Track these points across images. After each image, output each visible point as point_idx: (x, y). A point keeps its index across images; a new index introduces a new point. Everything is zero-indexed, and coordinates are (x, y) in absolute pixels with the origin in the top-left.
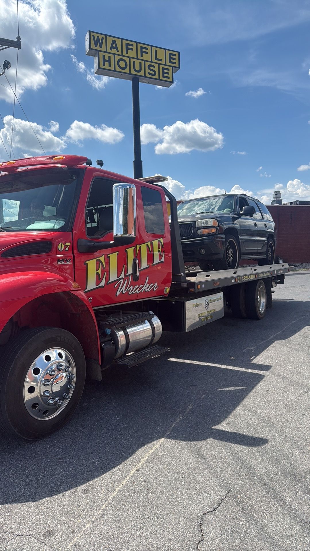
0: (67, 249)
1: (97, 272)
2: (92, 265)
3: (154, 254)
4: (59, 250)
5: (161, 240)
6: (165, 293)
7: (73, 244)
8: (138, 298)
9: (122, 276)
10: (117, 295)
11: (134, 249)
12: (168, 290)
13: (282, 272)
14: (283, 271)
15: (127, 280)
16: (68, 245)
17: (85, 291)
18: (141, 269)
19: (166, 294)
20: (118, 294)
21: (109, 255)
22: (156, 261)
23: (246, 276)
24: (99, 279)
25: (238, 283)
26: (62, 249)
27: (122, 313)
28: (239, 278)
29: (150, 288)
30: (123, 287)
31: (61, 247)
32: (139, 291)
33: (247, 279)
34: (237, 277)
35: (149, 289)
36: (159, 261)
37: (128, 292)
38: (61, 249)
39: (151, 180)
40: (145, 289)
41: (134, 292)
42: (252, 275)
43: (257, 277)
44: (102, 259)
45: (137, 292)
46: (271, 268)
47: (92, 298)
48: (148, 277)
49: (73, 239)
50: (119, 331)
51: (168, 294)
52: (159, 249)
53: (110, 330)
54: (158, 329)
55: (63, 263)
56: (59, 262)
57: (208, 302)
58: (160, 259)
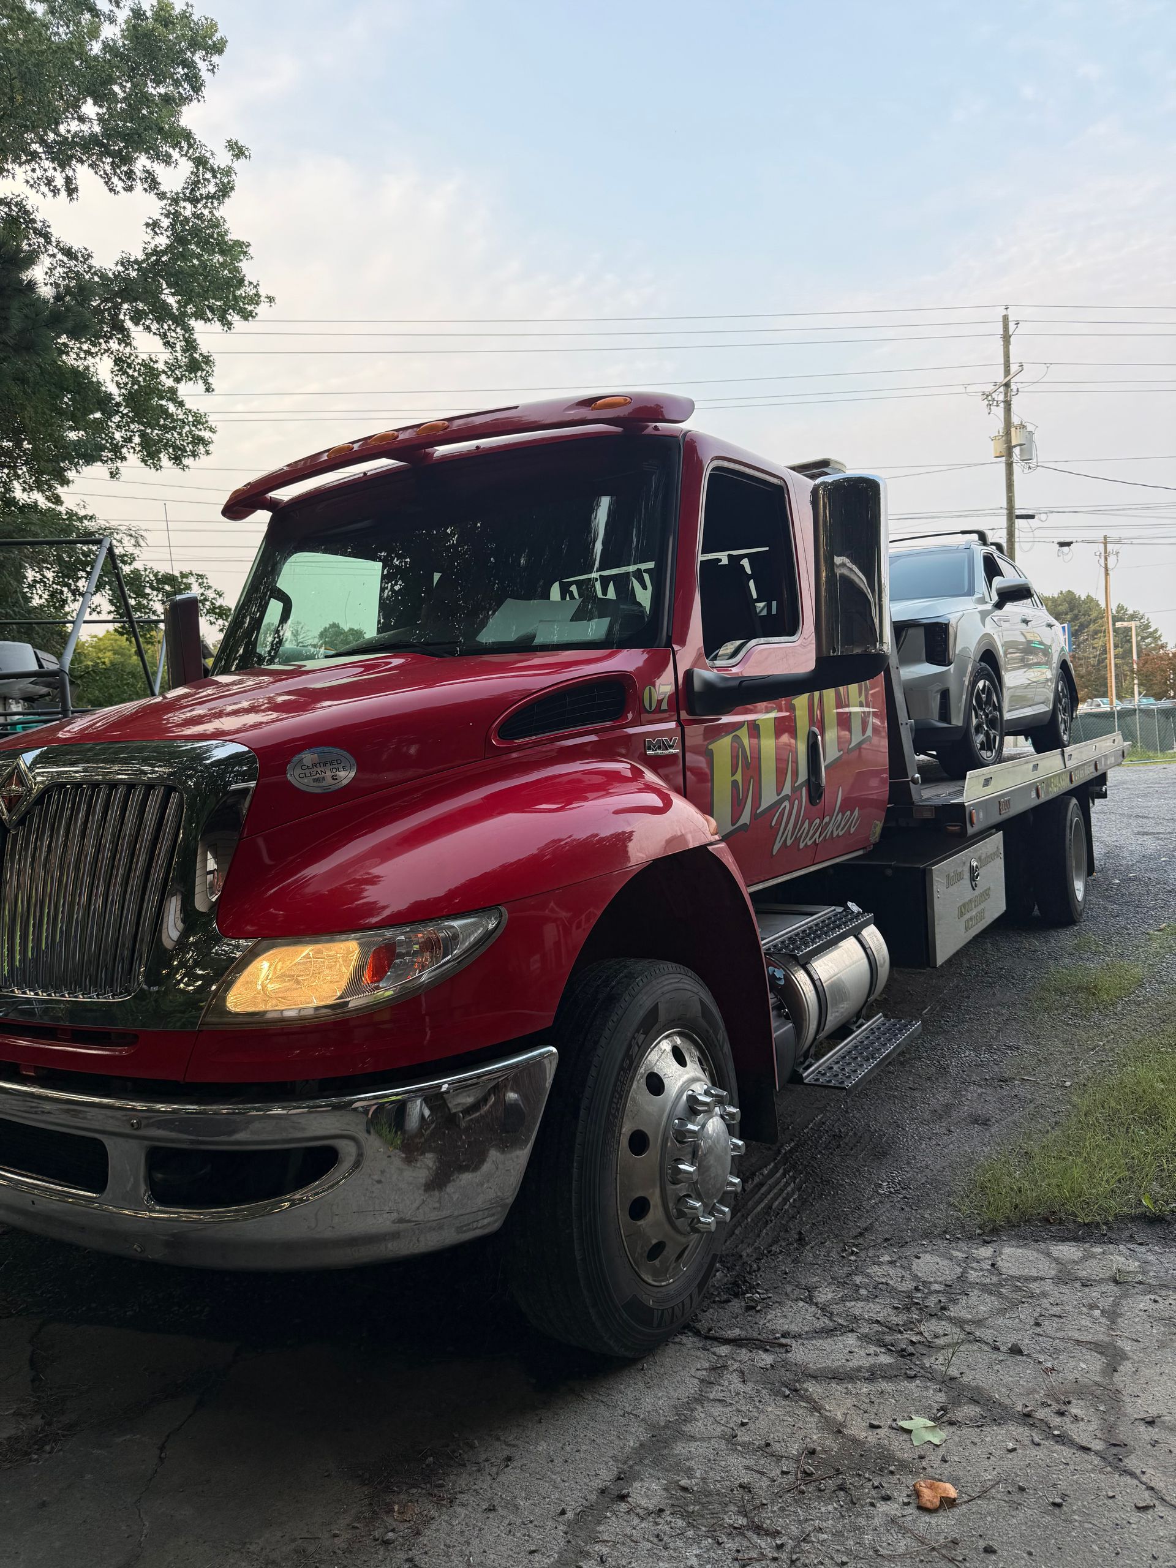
0: (664, 705)
1: (734, 778)
2: (721, 754)
4: (645, 708)
6: (872, 840)
7: (677, 688)
9: (787, 790)
10: (774, 853)
11: (809, 699)
12: (878, 827)
15: (796, 802)
16: (666, 693)
18: (828, 763)
19: (872, 844)
20: (775, 850)
21: (757, 722)
22: (856, 735)
23: (1054, 779)
24: (739, 802)
28: (1043, 784)
29: (843, 824)
30: (789, 826)
31: (649, 698)
32: (820, 836)
33: (1056, 786)
34: (1040, 781)
35: (841, 830)
36: (863, 735)
37: (797, 840)
38: (651, 708)
40: (833, 832)
41: (810, 839)
42: (1064, 774)
43: (1073, 779)
44: (744, 734)
45: (816, 840)
49: (675, 673)
50: (797, 972)
51: (876, 843)
52: (860, 696)
53: (782, 971)
54: (882, 961)
55: (659, 752)
56: (649, 749)
57: (976, 867)
58: (864, 731)
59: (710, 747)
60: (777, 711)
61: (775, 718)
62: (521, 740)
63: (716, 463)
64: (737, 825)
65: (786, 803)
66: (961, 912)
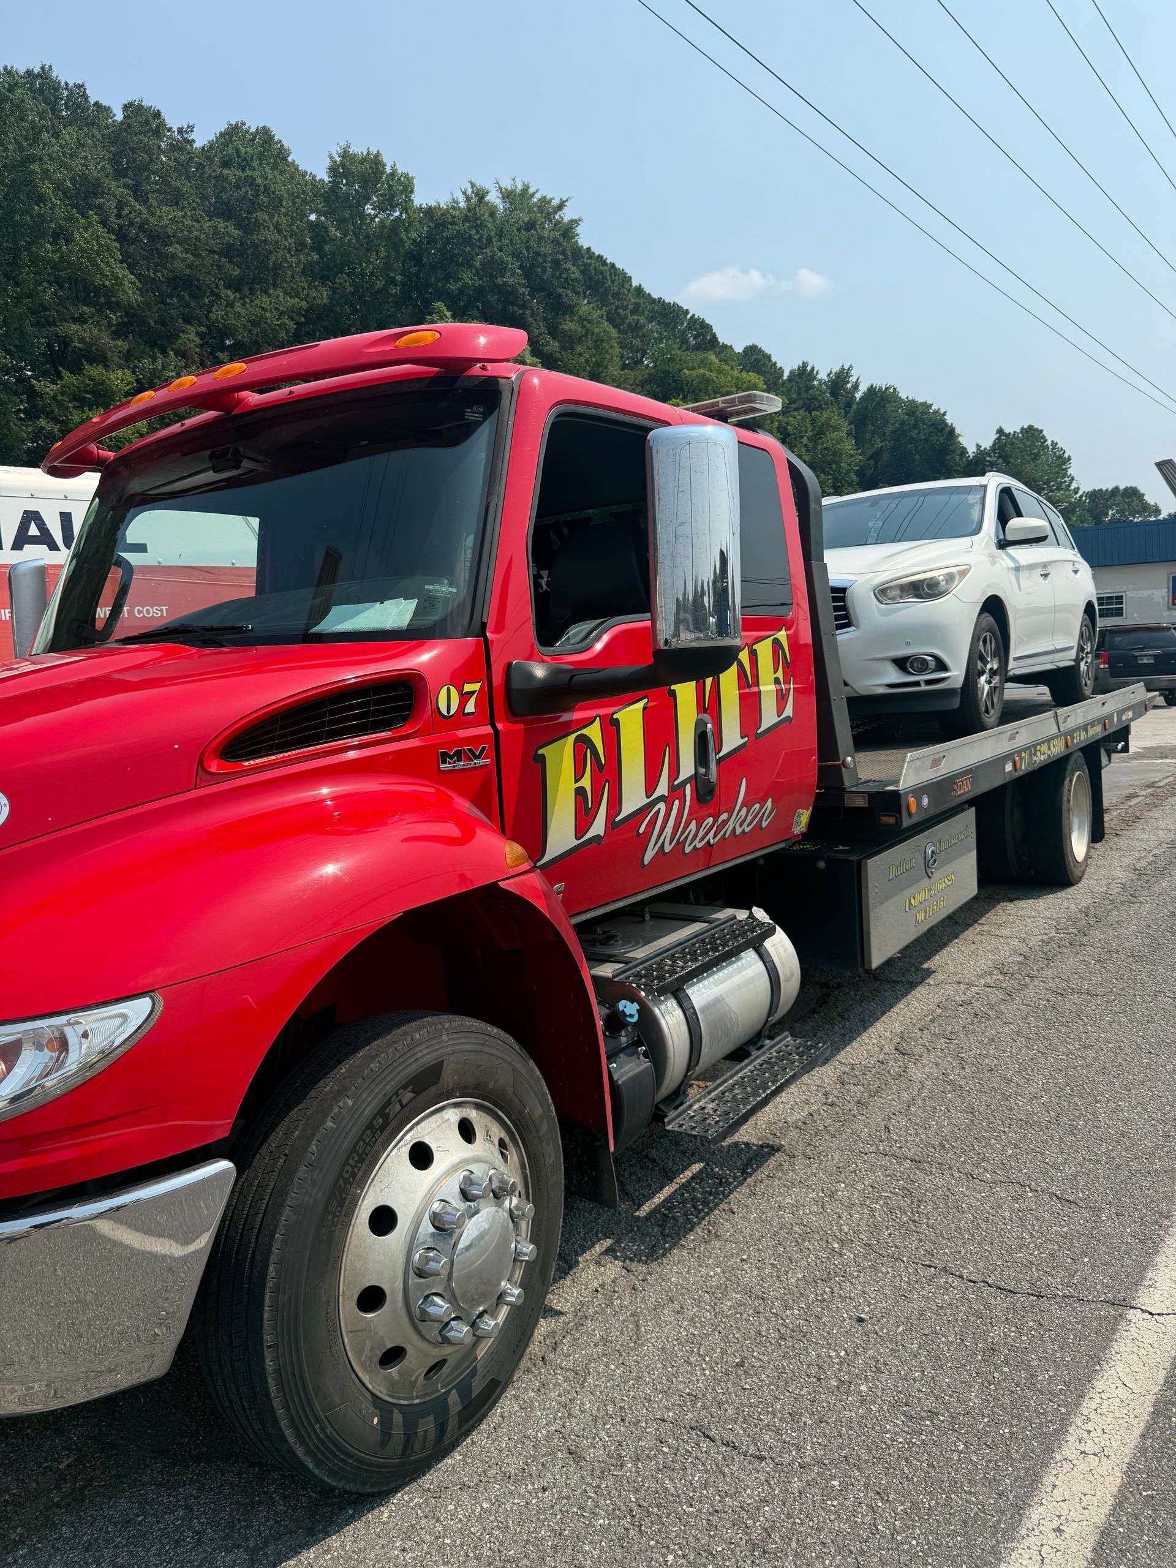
0: (470, 708)
1: (579, 784)
2: (559, 757)
3: (760, 692)
4: (442, 714)
5: (782, 635)
6: (796, 830)
7: (490, 684)
8: (712, 863)
9: (662, 789)
10: (646, 862)
12: (803, 817)
13: (1130, 714)
14: (1134, 714)
15: (677, 802)
16: (473, 693)
18: (721, 755)
19: (797, 835)
20: (647, 859)
21: (615, 716)
22: (769, 717)
23: (1041, 746)
24: (587, 811)
26: (453, 710)
29: (749, 819)
30: (666, 829)
31: (447, 700)
32: (715, 837)
34: (1019, 752)
35: (748, 825)
36: (779, 716)
37: (680, 845)
38: (449, 712)
40: (734, 828)
41: (700, 841)
42: (1057, 737)
43: (1069, 744)
44: (594, 732)
45: (709, 841)
46: (1103, 706)
47: (562, 889)
48: (744, 779)
49: (488, 666)
50: (663, 999)
51: (804, 832)
52: (775, 672)
53: (636, 1006)
54: (789, 975)
55: (459, 765)
56: (444, 762)
57: (933, 852)
58: (780, 710)
60: (646, 700)
61: (644, 709)
62: (252, 762)
63: (563, 408)
65: (662, 806)
66: (910, 904)
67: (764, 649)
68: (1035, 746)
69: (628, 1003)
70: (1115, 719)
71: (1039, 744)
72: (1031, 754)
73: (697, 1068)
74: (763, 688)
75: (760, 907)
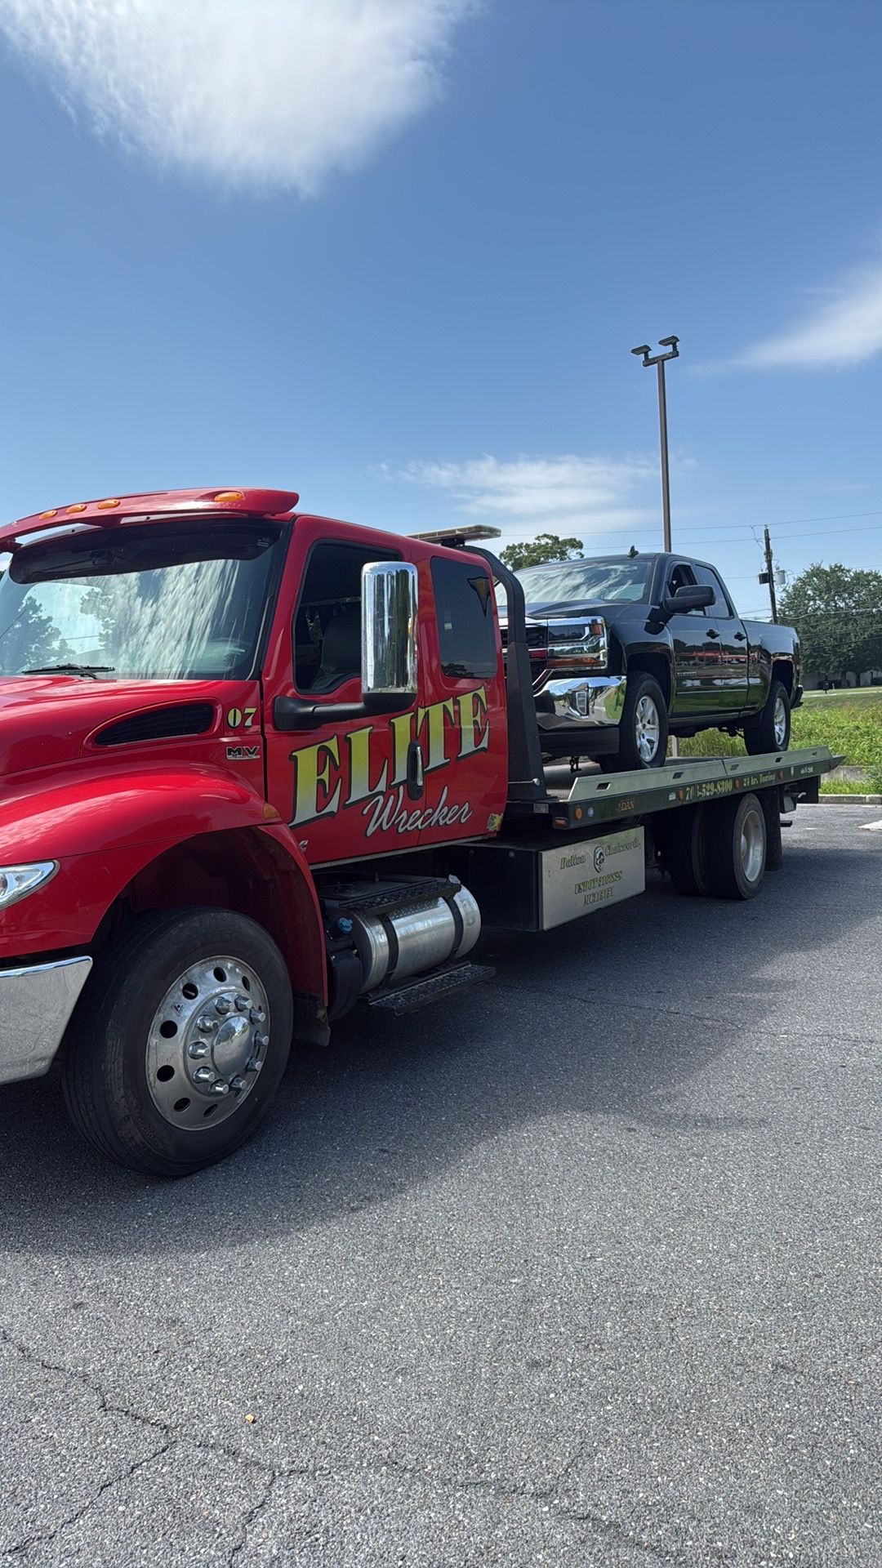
0: (248, 723)
1: (320, 777)
2: (307, 759)
3: (461, 729)
4: (229, 725)
5: (481, 691)
6: (491, 829)
7: (262, 710)
8: (420, 843)
9: (382, 786)
10: (369, 834)
11: (412, 718)
12: (496, 821)
13: (811, 770)
14: (814, 769)
15: (392, 797)
16: (251, 714)
17: (290, 825)
18: (428, 769)
19: (491, 832)
21: (348, 736)
22: (468, 746)
23: (707, 785)
24: (326, 795)
25: (685, 803)
26: (238, 722)
27: (381, 880)
28: (688, 789)
29: (449, 816)
30: (384, 815)
31: (234, 717)
32: (422, 824)
33: (710, 791)
34: (684, 787)
35: (449, 820)
36: (476, 747)
37: (395, 827)
38: (234, 724)
39: (457, 535)
40: (438, 820)
41: (410, 826)
42: (725, 780)
43: (738, 786)
44: (333, 745)
45: (417, 826)
46: (778, 760)
47: (307, 843)
48: (446, 788)
49: (262, 698)
50: (372, 924)
51: (497, 832)
52: (474, 717)
53: (351, 921)
54: (471, 921)
55: (239, 757)
56: (229, 754)
57: (601, 854)
58: (477, 743)
59: (294, 754)
60: (371, 728)
61: (370, 733)
62: (112, 746)
64: (323, 812)
65: (381, 798)
66: (580, 888)
67: (466, 701)
68: (700, 784)
69: (346, 920)
70: (792, 772)
71: (706, 783)
72: (695, 790)
73: (396, 971)
74: (463, 727)
75: (454, 875)
